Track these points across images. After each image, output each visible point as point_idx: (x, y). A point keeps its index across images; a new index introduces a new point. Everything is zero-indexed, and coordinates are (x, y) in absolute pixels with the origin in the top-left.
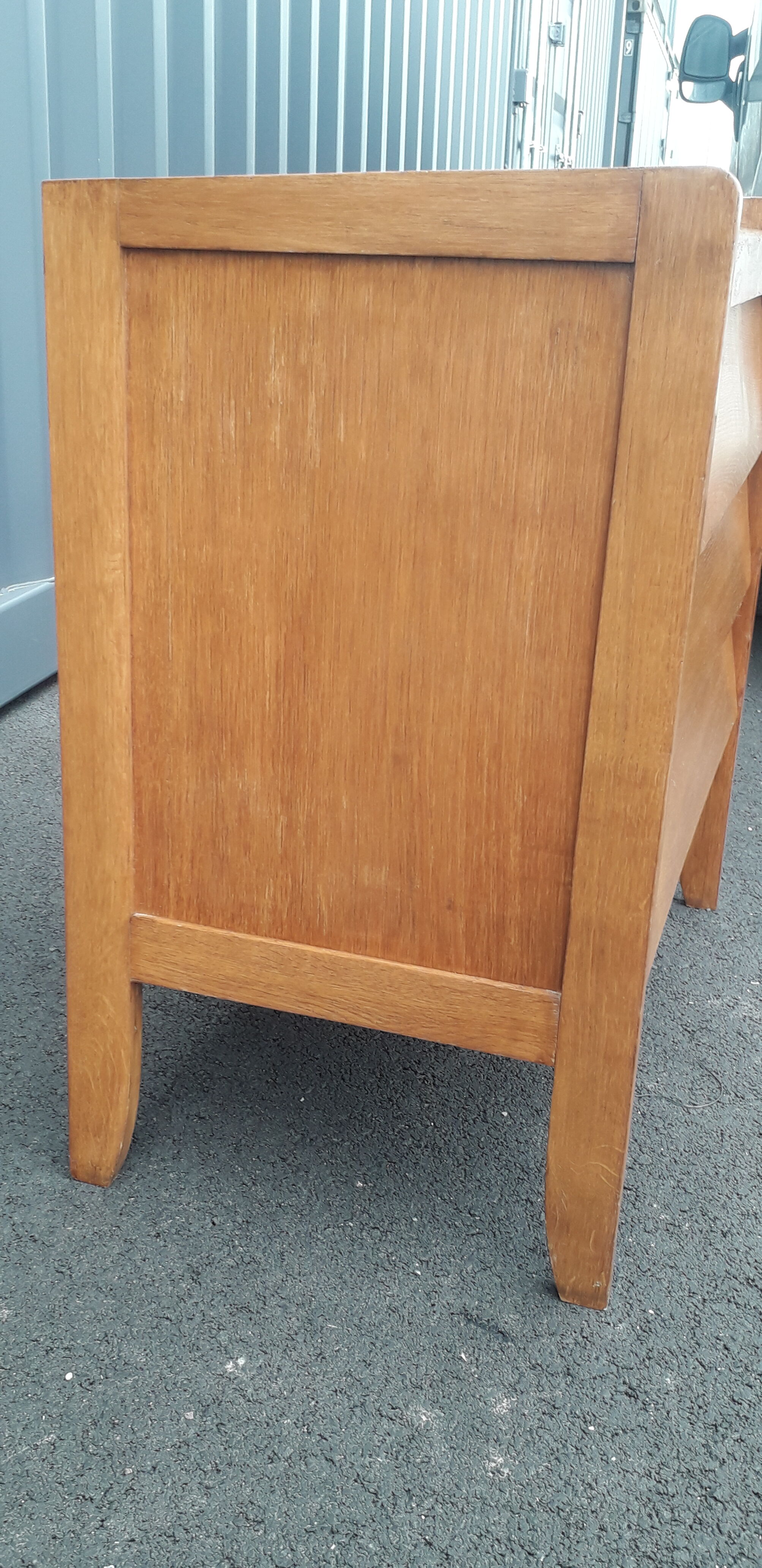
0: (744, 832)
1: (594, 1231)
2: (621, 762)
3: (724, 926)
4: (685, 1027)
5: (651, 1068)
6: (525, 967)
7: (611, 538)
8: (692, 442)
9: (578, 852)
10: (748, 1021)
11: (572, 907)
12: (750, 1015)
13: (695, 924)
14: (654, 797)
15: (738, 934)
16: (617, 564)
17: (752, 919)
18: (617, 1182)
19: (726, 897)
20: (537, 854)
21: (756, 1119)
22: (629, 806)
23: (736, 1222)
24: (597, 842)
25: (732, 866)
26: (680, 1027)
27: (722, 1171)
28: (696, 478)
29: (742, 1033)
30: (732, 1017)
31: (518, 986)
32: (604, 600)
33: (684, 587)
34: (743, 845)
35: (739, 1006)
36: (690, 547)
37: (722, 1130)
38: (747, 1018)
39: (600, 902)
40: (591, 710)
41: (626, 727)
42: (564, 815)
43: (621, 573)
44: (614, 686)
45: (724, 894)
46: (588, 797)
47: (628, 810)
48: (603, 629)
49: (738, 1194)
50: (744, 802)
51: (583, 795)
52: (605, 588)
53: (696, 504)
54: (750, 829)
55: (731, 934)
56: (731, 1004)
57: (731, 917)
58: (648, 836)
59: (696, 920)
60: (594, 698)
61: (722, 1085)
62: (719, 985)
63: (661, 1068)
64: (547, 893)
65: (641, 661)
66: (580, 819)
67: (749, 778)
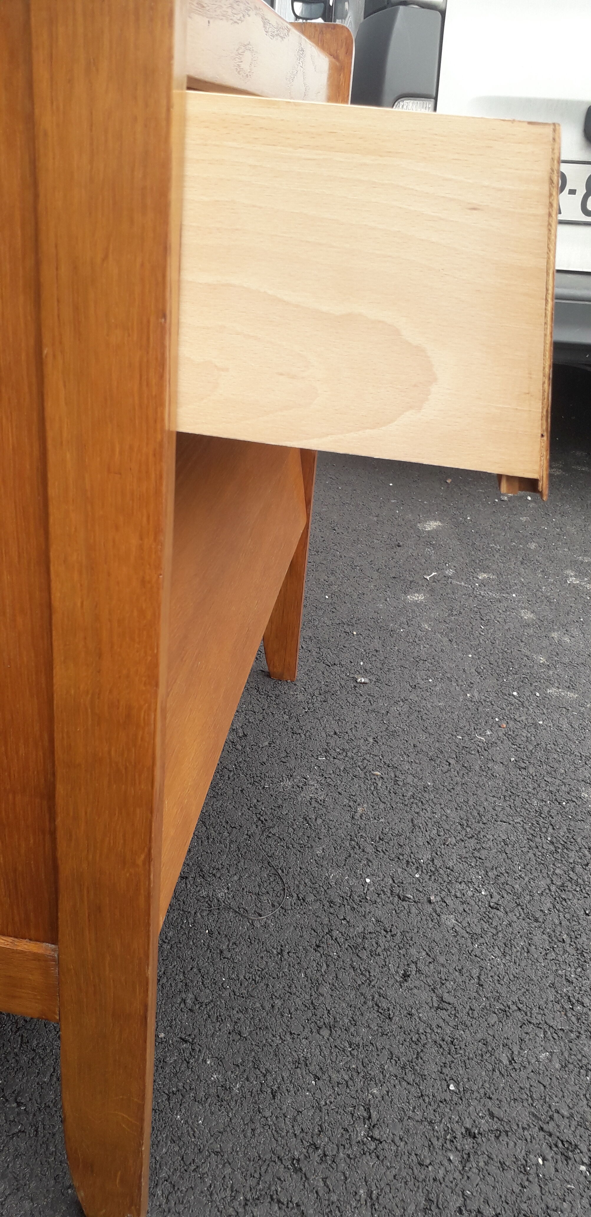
0: (322, 600)
1: (119, 1173)
2: (99, 698)
3: (300, 697)
4: (259, 816)
5: (224, 871)
6: (17, 919)
7: (49, 405)
8: (142, 265)
9: (60, 801)
10: (314, 804)
11: (59, 862)
12: (316, 796)
13: (277, 696)
14: (142, 739)
15: (311, 705)
16: (62, 443)
17: (323, 687)
18: (140, 1130)
19: (304, 667)
20: (14, 798)
21: (314, 927)
22: (113, 749)
23: (286, 1075)
24: (80, 789)
25: (310, 634)
26: (254, 816)
27: (278, 1002)
28: (153, 319)
29: (308, 818)
30: (300, 799)
31: (10, 939)
32: (52, 492)
33: (153, 476)
34: (321, 613)
35: (307, 787)
36: (155, 421)
37: (282, 946)
38: (313, 800)
39: (91, 857)
40: (54, 633)
41: (100, 655)
42: (41, 753)
43: (68, 456)
44: (79, 604)
45: (302, 664)
46: (63, 738)
47: (113, 753)
48: (55, 529)
49: (291, 1033)
50: (323, 571)
51: (57, 736)
52: (50, 476)
53: (157, 359)
54: (327, 597)
55: (306, 706)
56: (301, 785)
57: (307, 687)
58: (140, 783)
59: (277, 692)
60: (57, 618)
61: (286, 885)
62: (292, 763)
63: (233, 871)
64: (32, 841)
65: (109, 574)
66: (56, 762)
67: (329, 549)
